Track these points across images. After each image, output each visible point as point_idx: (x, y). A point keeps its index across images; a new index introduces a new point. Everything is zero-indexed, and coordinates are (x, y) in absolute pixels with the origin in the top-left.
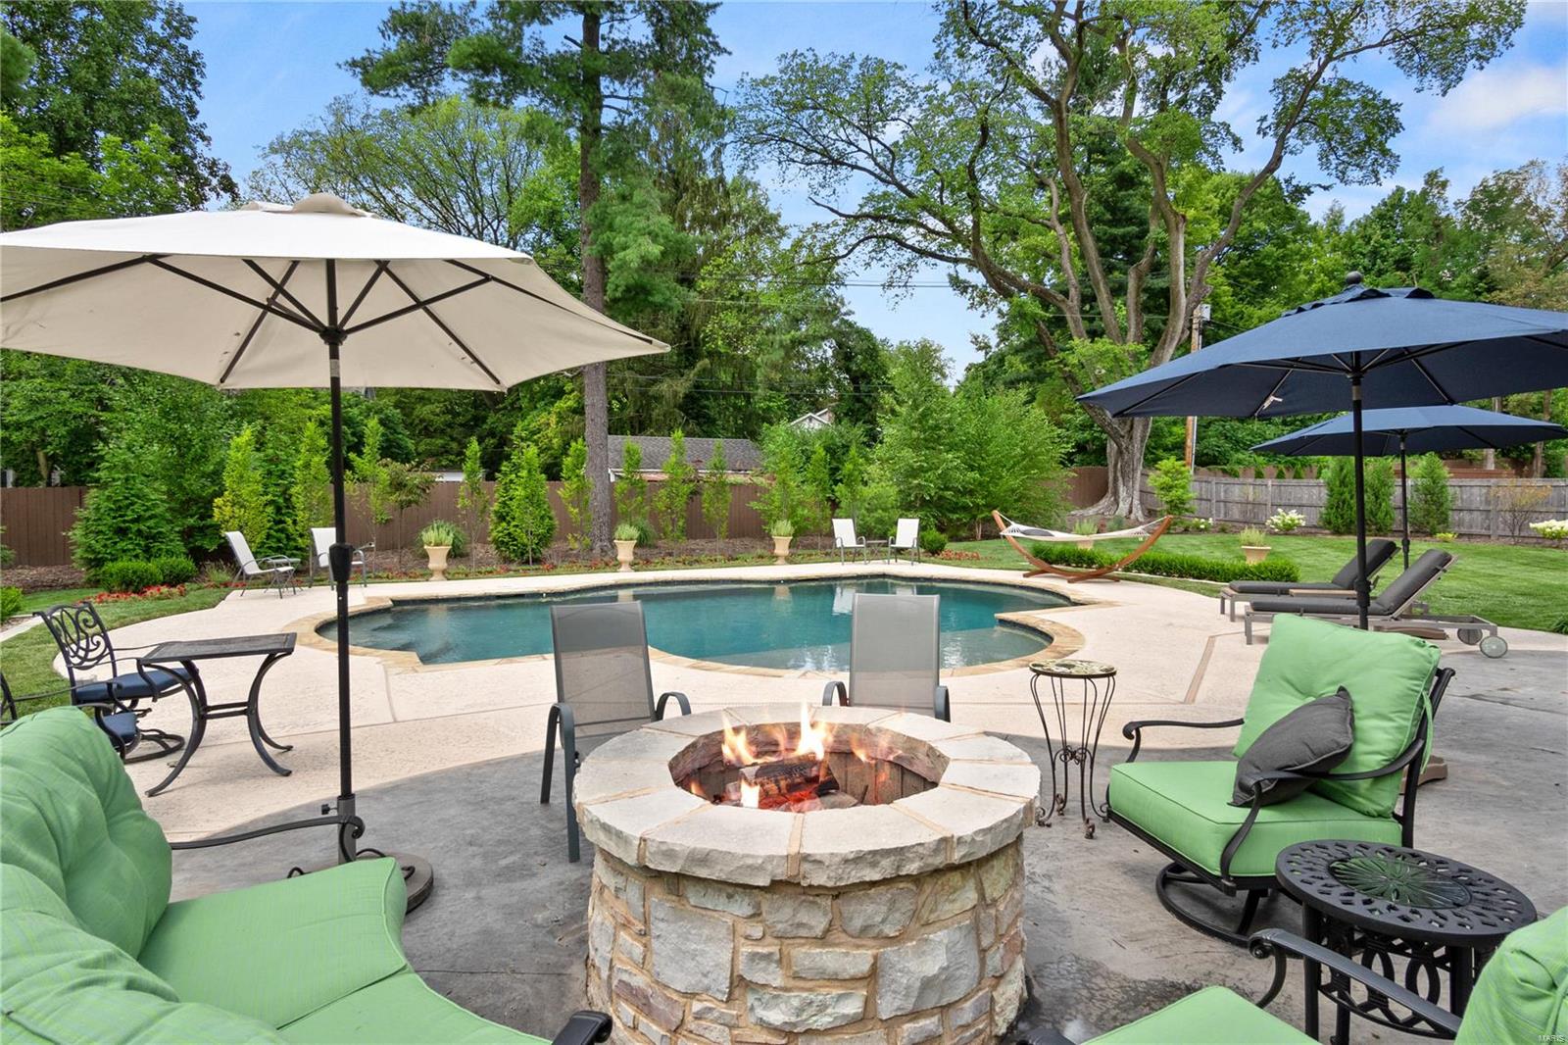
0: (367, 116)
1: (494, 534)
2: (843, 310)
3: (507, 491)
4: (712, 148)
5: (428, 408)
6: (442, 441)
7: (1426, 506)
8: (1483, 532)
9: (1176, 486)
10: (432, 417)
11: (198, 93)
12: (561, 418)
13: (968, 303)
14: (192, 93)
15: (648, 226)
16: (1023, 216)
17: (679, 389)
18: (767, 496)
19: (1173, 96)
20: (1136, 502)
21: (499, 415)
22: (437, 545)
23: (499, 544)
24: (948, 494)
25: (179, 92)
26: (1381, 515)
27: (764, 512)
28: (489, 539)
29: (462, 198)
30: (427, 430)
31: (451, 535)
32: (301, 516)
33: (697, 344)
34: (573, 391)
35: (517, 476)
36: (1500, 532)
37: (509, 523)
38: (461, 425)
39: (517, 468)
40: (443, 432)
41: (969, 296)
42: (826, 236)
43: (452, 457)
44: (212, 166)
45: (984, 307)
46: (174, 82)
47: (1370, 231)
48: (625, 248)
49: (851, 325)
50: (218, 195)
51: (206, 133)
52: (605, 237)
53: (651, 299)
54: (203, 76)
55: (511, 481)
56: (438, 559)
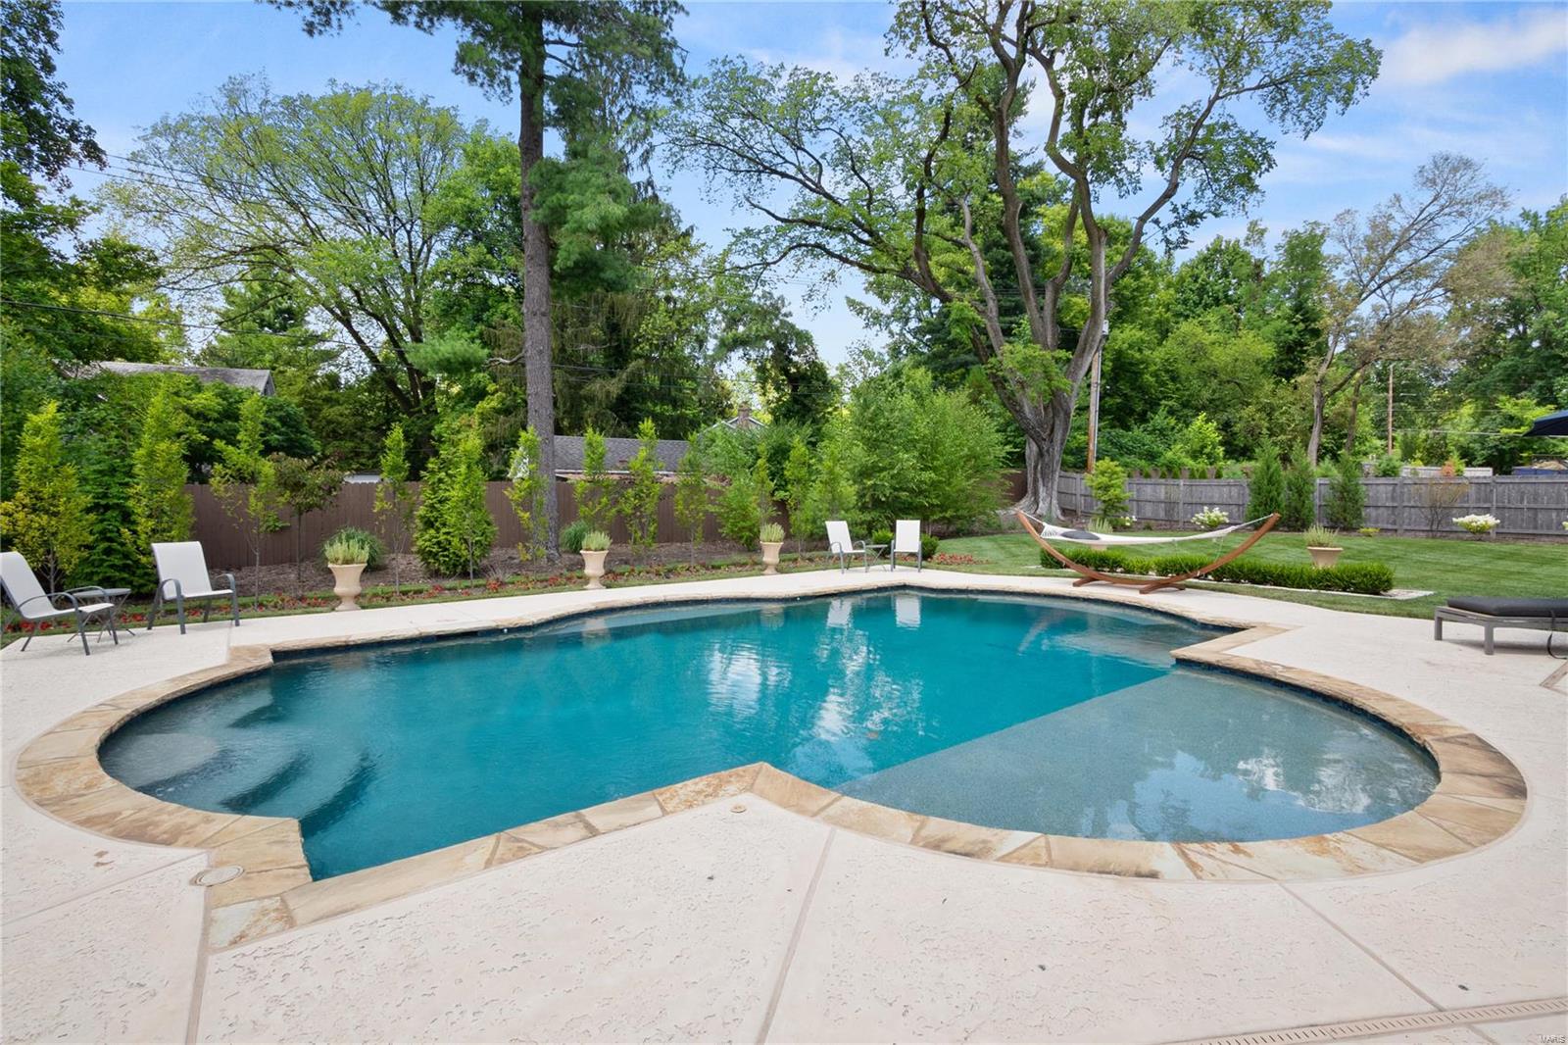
0: (266, 102)
1: (420, 543)
2: (783, 311)
3: (435, 492)
4: (640, 150)
5: (337, 409)
6: (352, 444)
7: (1343, 503)
8: (1390, 527)
9: (1112, 486)
10: (340, 419)
11: (55, 47)
12: (484, 418)
13: (863, 323)
14: (48, 47)
15: (608, 184)
16: (937, 234)
17: (611, 389)
18: (721, 498)
19: (1087, 122)
20: (1055, 502)
21: (414, 418)
22: (346, 562)
23: (426, 554)
24: (904, 495)
25: (30, 43)
26: (1306, 511)
27: (720, 514)
28: (414, 549)
29: (372, 198)
30: (334, 433)
31: (367, 548)
32: (145, 525)
33: (628, 344)
34: (496, 391)
35: (447, 475)
36: (1405, 527)
37: (438, 530)
38: (372, 428)
39: (446, 465)
40: (353, 434)
41: (864, 316)
42: (758, 242)
43: (363, 461)
44: (73, 128)
45: (877, 327)
46: (23, 32)
47: (1196, 271)
48: (581, 206)
49: (793, 326)
50: (80, 162)
51: (67, 94)
52: (554, 199)
53: (602, 275)
54: (60, 25)
55: (440, 481)
56: (347, 580)
